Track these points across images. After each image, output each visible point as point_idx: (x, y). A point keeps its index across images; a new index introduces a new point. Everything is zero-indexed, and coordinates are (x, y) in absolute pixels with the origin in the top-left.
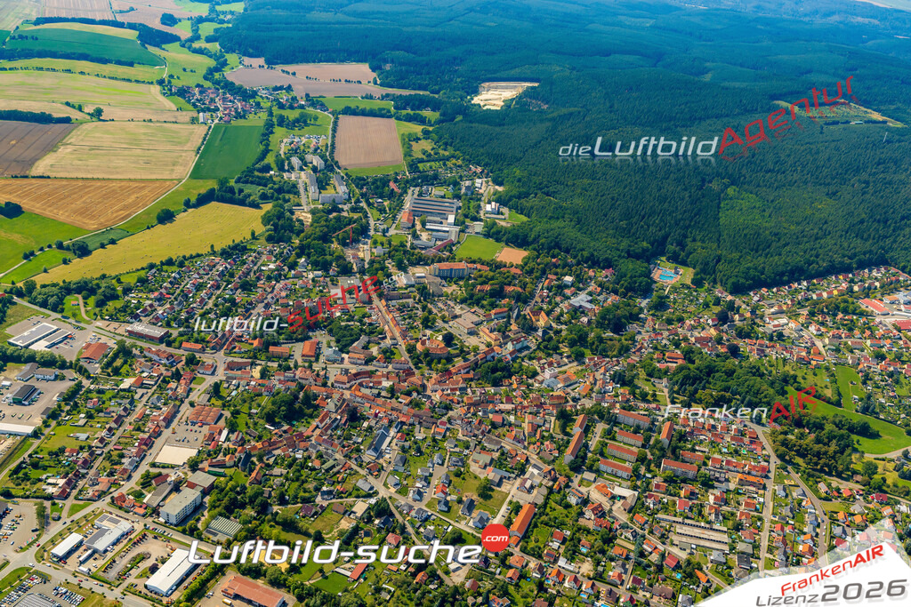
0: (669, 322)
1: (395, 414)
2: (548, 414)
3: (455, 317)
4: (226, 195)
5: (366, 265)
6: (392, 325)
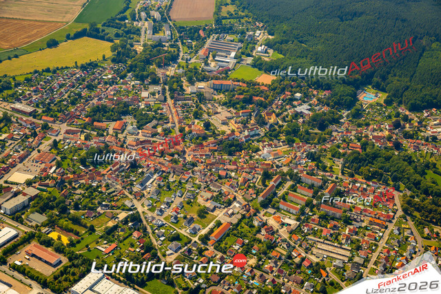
0: (359, 125)
1: (159, 166)
2: (257, 174)
3: (217, 113)
5: (169, 79)
6: (174, 115)
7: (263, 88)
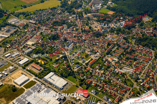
2: (106, 44)
3: (94, 24)
5: (78, 13)
6: (80, 24)
7: (110, 16)
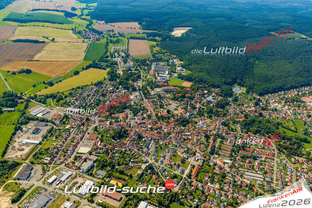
1: (153, 136)
2: (202, 136)
3: (170, 104)
4: (95, 66)
5: (141, 88)
6: (150, 107)
